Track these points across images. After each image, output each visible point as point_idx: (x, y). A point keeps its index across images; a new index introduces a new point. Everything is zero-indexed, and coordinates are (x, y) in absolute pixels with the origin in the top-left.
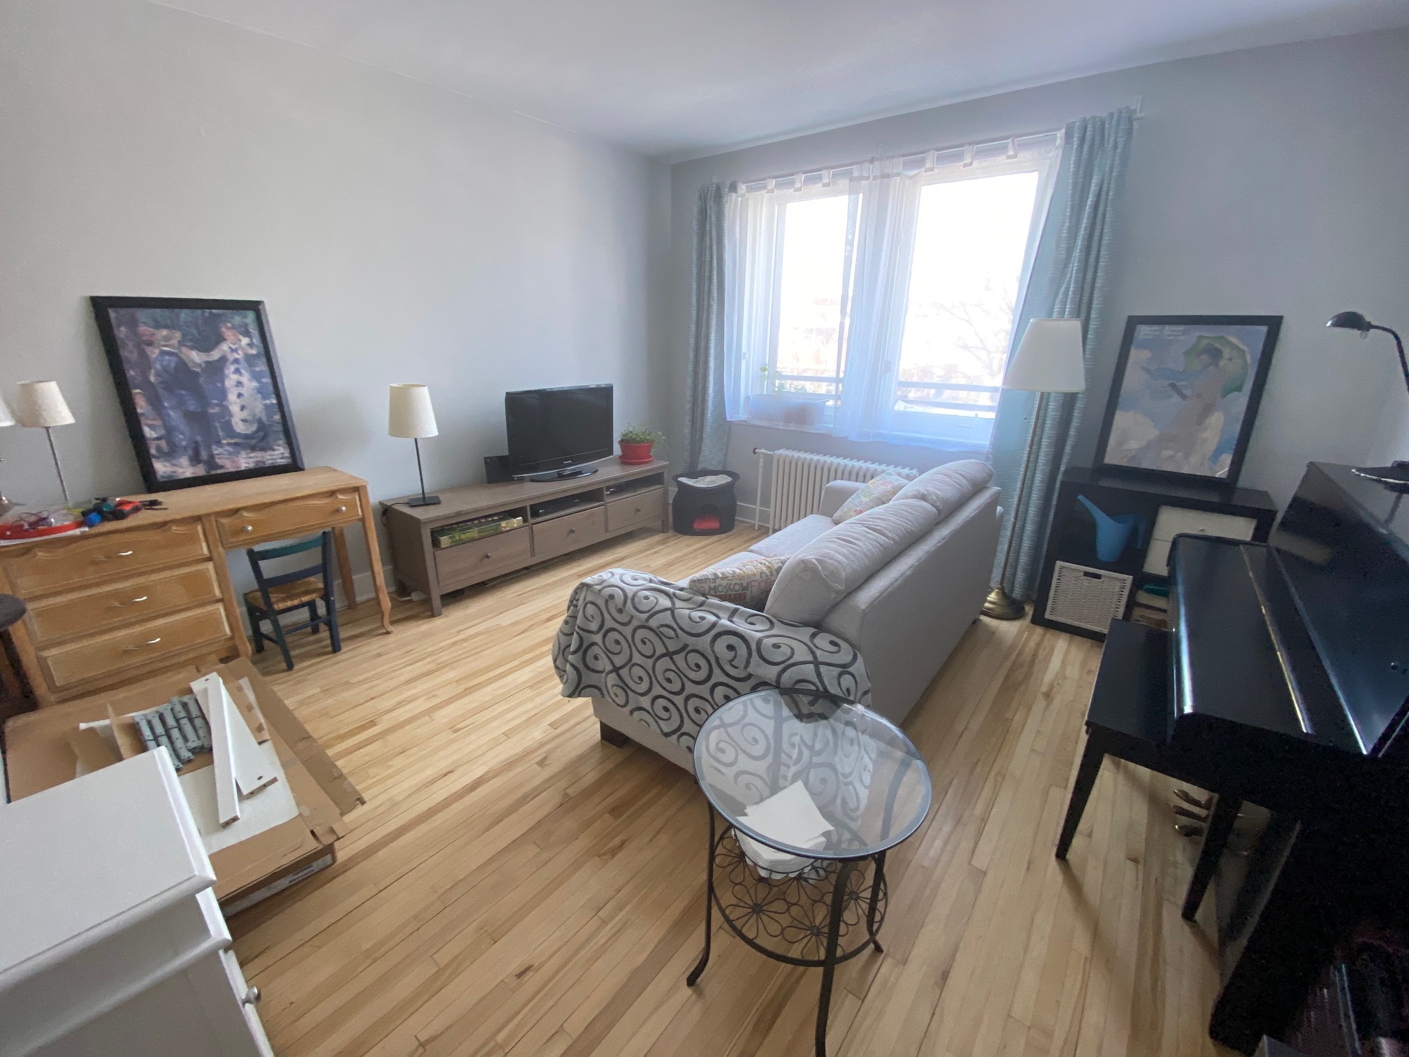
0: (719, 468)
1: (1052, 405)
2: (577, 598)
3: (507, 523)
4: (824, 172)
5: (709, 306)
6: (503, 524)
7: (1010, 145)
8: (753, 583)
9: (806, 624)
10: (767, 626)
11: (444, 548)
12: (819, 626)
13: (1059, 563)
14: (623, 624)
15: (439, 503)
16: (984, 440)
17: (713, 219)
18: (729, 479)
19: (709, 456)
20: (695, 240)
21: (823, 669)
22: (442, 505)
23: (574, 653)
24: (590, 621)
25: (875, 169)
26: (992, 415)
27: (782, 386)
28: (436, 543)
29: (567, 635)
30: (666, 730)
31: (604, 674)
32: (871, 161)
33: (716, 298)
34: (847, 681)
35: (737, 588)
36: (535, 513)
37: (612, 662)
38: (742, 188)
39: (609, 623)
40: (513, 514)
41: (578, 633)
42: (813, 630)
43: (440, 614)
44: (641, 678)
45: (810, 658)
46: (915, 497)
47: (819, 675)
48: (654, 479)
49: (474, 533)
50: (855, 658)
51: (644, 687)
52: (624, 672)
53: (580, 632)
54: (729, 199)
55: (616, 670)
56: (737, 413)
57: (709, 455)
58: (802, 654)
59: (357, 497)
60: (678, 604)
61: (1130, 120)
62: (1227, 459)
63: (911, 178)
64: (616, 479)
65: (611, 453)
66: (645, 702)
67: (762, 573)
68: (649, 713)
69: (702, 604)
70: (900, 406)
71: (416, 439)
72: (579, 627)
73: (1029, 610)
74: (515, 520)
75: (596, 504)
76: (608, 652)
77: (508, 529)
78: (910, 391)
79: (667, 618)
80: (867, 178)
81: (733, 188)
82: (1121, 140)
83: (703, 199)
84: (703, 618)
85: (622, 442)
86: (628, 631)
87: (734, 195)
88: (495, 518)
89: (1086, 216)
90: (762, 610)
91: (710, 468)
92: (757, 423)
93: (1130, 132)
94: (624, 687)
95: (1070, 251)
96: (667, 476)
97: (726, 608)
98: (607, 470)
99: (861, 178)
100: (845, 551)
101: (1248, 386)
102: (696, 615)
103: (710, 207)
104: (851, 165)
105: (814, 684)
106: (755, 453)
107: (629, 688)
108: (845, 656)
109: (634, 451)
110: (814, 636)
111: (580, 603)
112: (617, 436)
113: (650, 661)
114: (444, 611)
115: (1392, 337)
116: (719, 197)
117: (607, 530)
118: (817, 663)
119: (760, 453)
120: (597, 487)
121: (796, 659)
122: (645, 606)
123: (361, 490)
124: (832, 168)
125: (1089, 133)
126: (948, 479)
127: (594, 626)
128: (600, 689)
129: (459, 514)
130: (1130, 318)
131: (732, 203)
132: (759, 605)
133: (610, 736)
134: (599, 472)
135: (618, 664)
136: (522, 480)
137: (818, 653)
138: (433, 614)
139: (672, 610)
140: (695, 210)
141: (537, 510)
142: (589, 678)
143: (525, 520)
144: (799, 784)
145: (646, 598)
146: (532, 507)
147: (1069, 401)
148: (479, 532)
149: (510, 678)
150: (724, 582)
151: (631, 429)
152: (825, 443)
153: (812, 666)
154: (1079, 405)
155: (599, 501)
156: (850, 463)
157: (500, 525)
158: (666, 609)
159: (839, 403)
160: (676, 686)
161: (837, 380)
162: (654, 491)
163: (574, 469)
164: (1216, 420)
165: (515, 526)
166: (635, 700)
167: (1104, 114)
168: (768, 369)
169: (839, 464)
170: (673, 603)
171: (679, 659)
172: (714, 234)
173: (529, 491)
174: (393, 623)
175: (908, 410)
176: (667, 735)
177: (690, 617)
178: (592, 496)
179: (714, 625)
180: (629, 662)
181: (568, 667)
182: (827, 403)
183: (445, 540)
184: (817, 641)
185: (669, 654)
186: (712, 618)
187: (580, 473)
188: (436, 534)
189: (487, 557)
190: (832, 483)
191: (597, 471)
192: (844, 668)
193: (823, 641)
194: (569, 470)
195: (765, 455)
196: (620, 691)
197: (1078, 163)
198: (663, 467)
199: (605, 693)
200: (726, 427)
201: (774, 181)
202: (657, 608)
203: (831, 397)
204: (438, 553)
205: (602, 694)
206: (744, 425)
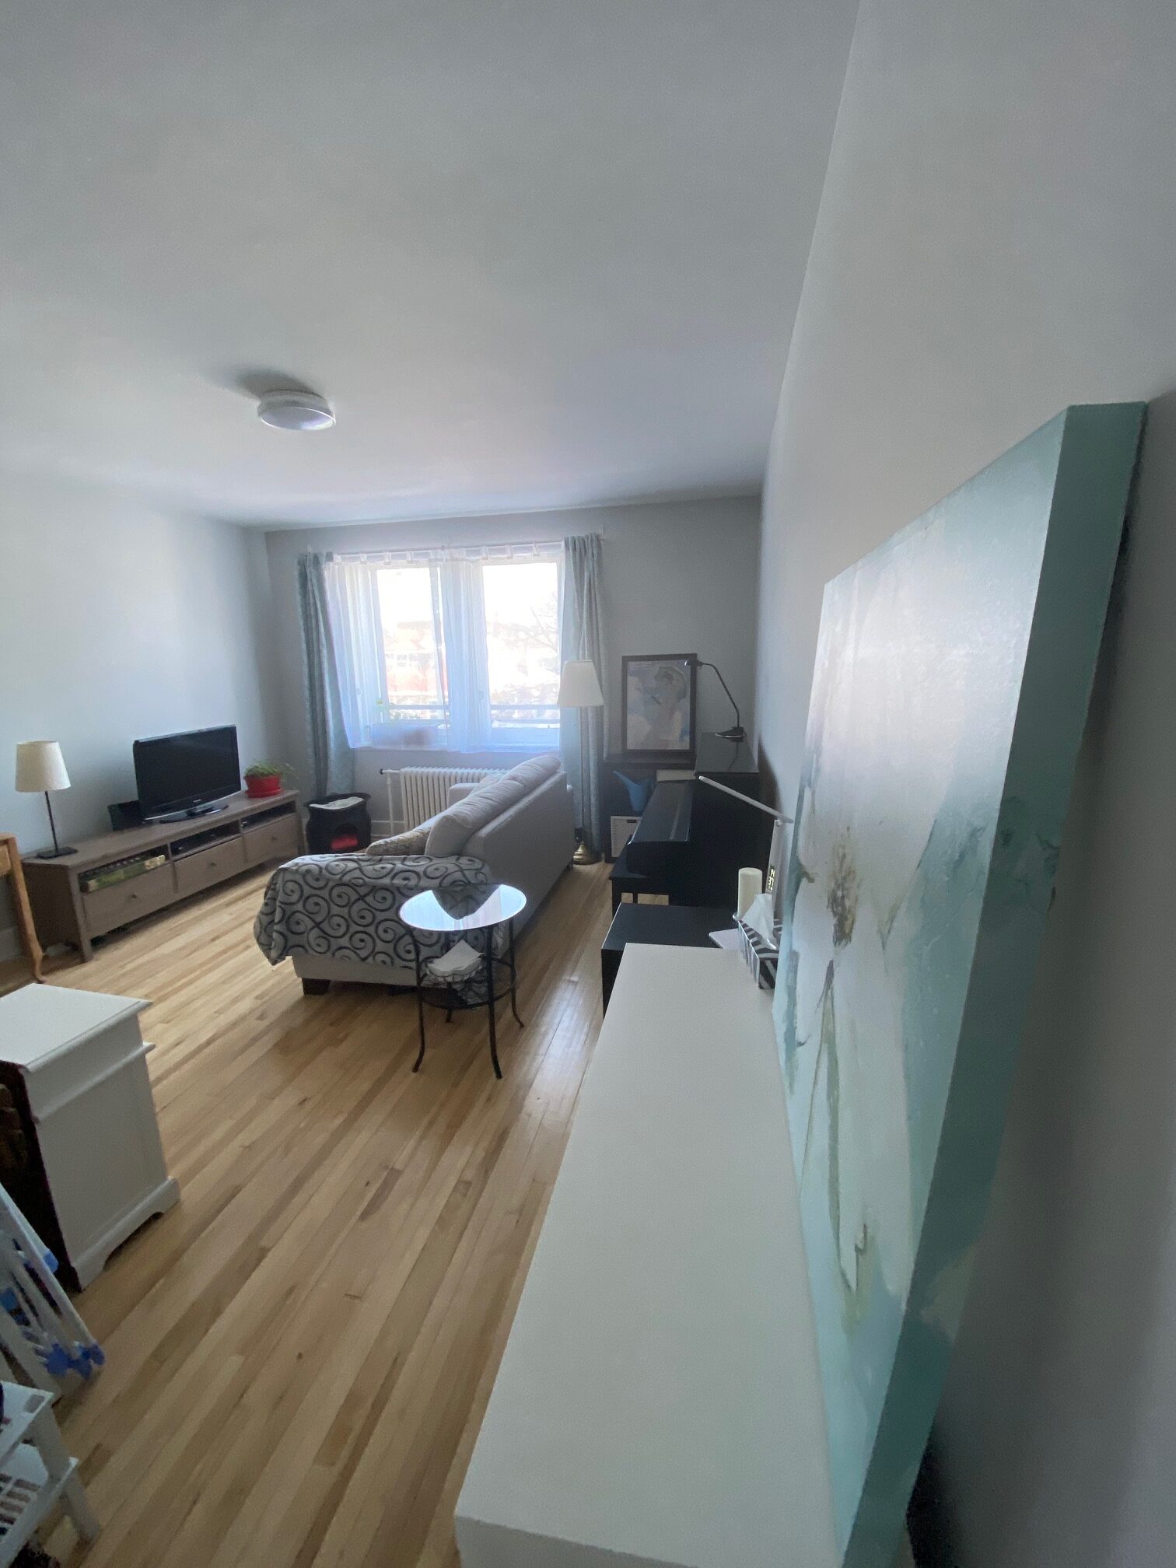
0: (348, 792)
1: (590, 715)
2: (275, 882)
3: (151, 862)
4: (408, 553)
5: (319, 651)
6: (147, 863)
7: (534, 548)
8: (413, 844)
9: (452, 854)
10: (428, 861)
11: (94, 891)
12: (459, 853)
13: (612, 817)
14: (320, 889)
15: (76, 851)
16: (555, 742)
17: (314, 581)
18: (361, 800)
19: (335, 784)
20: (298, 598)
21: (466, 873)
22: (78, 854)
23: (279, 922)
24: (289, 895)
25: (444, 554)
26: (558, 726)
27: (398, 715)
28: (84, 888)
29: (267, 914)
30: (363, 956)
31: (306, 934)
32: (443, 548)
33: (325, 646)
34: (481, 877)
35: (402, 847)
36: (176, 852)
37: (313, 921)
38: (337, 558)
39: (307, 891)
40: (154, 853)
41: (280, 907)
42: (456, 857)
43: (91, 959)
44: (339, 925)
45: (457, 869)
46: (510, 779)
47: (464, 875)
48: (287, 808)
49: (120, 874)
50: (483, 866)
51: (343, 930)
52: (325, 926)
53: (283, 906)
54: (327, 566)
55: (317, 925)
56: (358, 740)
57: (336, 781)
58: (452, 868)
59: (7, 850)
60: (363, 864)
61: (598, 540)
62: (687, 738)
63: (472, 562)
64: (244, 812)
65: (239, 789)
66: (344, 942)
67: (418, 836)
68: (350, 949)
69: (381, 860)
70: (496, 724)
71: (46, 794)
72: (281, 902)
73: (603, 855)
74: (158, 858)
75: (233, 837)
76: (310, 915)
77: (152, 867)
78: (514, 713)
79: (357, 873)
80: (442, 560)
81: (330, 557)
82: (595, 552)
83: (302, 565)
84: (383, 868)
85: (247, 778)
86: (325, 893)
87: (331, 564)
88: (137, 859)
89: (585, 596)
90: (423, 854)
91: (340, 793)
92: (380, 747)
93: (599, 547)
94: (325, 935)
95: (581, 617)
96: (299, 805)
97: (399, 859)
98: (235, 804)
99: (437, 560)
100: (469, 808)
101: (689, 693)
102: (378, 867)
103: (310, 571)
104: (428, 549)
105: (463, 881)
106: (382, 773)
107: (330, 936)
108: (478, 864)
109: (260, 785)
110: (458, 859)
111: (279, 886)
112: (243, 773)
113: (346, 910)
114: (96, 956)
115: (713, 668)
116: (316, 561)
117: (246, 861)
118: (462, 870)
119: (386, 773)
120: (235, 819)
121: (449, 871)
122: (338, 870)
123: (10, 842)
124: (413, 550)
125: (577, 546)
126: (529, 768)
127: (295, 897)
128: (303, 947)
129: (105, 857)
130: (624, 657)
131: (329, 571)
132: (421, 851)
133: (313, 987)
134: (229, 808)
135: (318, 919)
136: (151, 823)
137: (462, 866)
138: (83, 960)
139: (360, 869)
140: (296, 573)
141: (174, 848)
142: (293, 940)
143: (167, 858)
144: (462, 942)
145: (337, 865)
146: (172, 844)
147: (599, 711)
148: (125, 872)
149: (198, 983)
150: (392, 846)
151: (257, 765)
152: (441, 758)
153: (459, 873)
154: (606, 714)
155: (235, 833)
156: (459, 771)
157: (144, 864)
158: (356, 869)
159: (449, 726)
160: (369, 919)
161: (445, 707)
162: (288, 819)
163: (205, 807)
164: (678, 715)
165: (159, 864)
166: (335, 944)
167: (583, 535)
168: (383, 702)
169: (451, 773)
170: (358, 864)
171: (369, 899)
172: (317, 593)
173: (162, 831)
174: (44, 973)
175: (503, 727)
176: (364, 959)
177: (375, 870)
178: (226, 829)
179: (392, 870)
180: (329, 916)
181: (275, 935)
182: (439, 727)
183: (93, 884)
184: (460, 861)
185: (362, 898)
186: (390, 866)
187: (211, 810)
188: (84, 878)
189: (134, 897)
190: (452, 787)
191: (227, 807)
192: (478, 871)
193: (464, 861)
194: (199, 809)
195: (391, 774)
196: (322, 941)
197: (575, 563)
198: (296, 795)
199: (308, 948)
200: (350, 756)
201: (366, 555)
202: (347, 870)
203: (441, 722)
204: (85, 897)
205: (307, 951)
206: (367, 750)
